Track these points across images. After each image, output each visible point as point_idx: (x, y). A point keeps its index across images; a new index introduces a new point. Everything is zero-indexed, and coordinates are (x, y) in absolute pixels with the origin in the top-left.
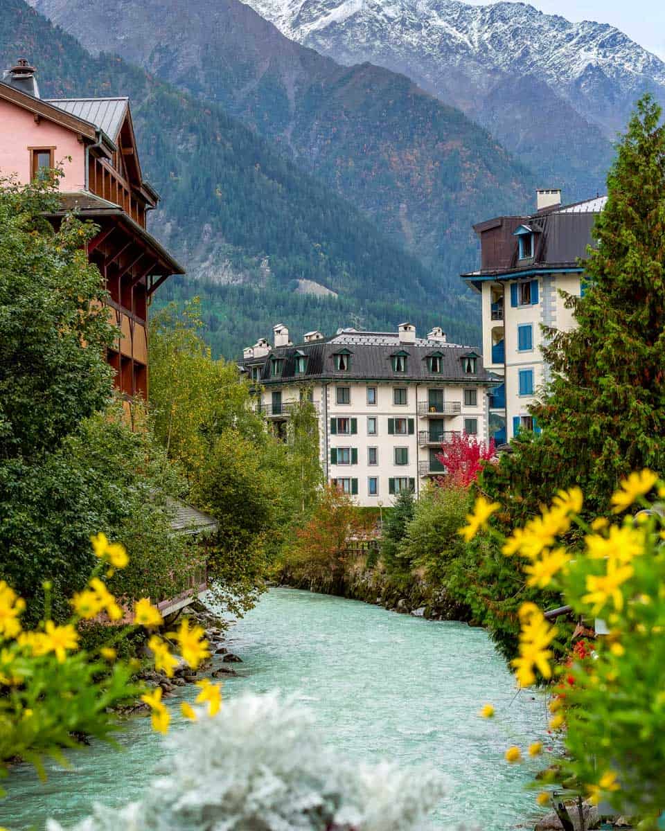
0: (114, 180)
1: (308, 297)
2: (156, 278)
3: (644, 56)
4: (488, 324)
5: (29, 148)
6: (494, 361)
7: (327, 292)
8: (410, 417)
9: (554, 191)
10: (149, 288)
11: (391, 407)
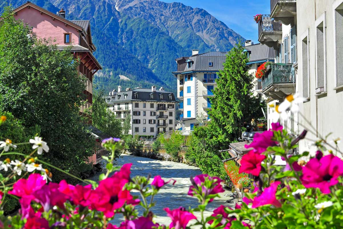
0: (85, 43)
1: (122, 80)
2: (95, 70)
3: (212, 18)
4: (179, 86)
5: (64, 33)
6: (180, 96)
7: (127, 78)
8: (155, 111)
9: (197, 50)
10: (93, 73)
11: (150, 109)
